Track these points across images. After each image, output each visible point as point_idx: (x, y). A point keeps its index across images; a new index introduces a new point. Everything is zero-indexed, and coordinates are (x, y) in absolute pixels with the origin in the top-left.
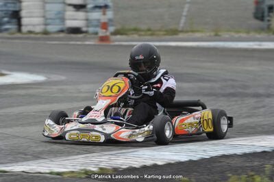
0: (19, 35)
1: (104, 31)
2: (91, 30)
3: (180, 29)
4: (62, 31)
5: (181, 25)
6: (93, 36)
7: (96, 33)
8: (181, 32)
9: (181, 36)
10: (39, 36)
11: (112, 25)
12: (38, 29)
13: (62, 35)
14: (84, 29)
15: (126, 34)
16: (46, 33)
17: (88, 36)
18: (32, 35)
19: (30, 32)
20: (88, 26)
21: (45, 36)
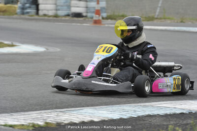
0: (36, 17)
1: (97, 16)
2: (89, 15)
3: (156, 17)
4: (68, 15)
5: (157, 14)
6: (90, 19)
7: (92, 18)
8: (157, 18)
9: (155, 21)
10: (51, 18)
11: (105, 12)
12: (51, 13)
13: (67, 18)
14: (84, 14)
15: (115, 19)
16: (56, 16)
17: (87, 20)
18: (46, 18)
19: (45, 15)
20: (87, 12)
21: (55, 18)
